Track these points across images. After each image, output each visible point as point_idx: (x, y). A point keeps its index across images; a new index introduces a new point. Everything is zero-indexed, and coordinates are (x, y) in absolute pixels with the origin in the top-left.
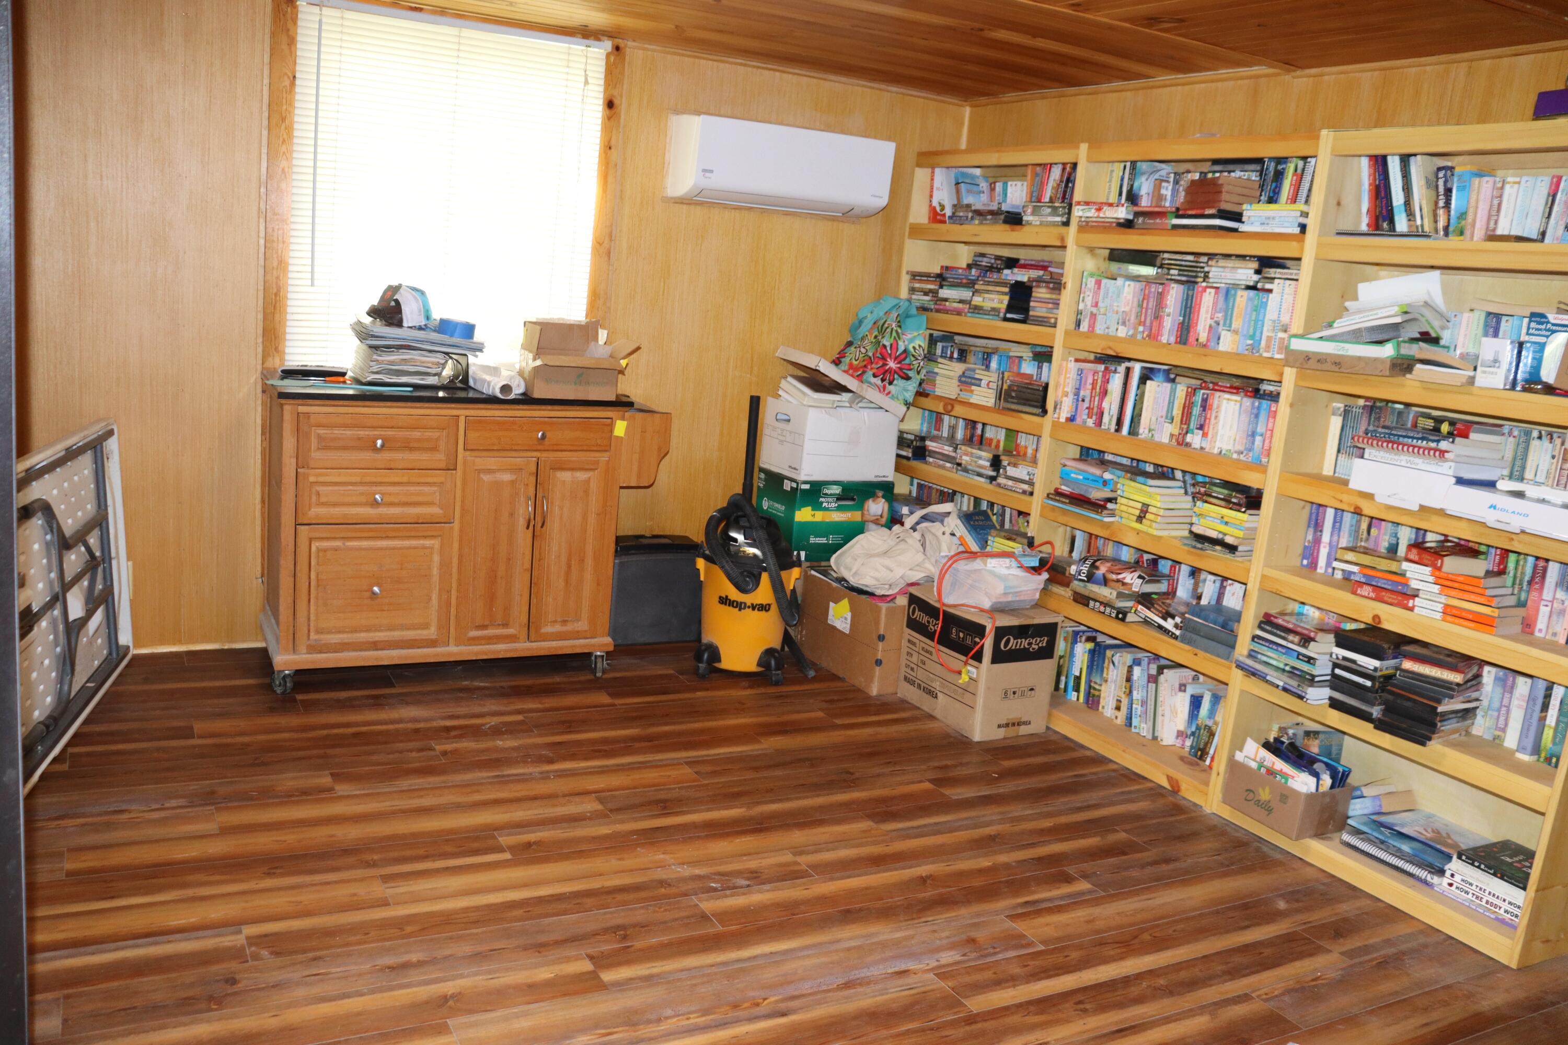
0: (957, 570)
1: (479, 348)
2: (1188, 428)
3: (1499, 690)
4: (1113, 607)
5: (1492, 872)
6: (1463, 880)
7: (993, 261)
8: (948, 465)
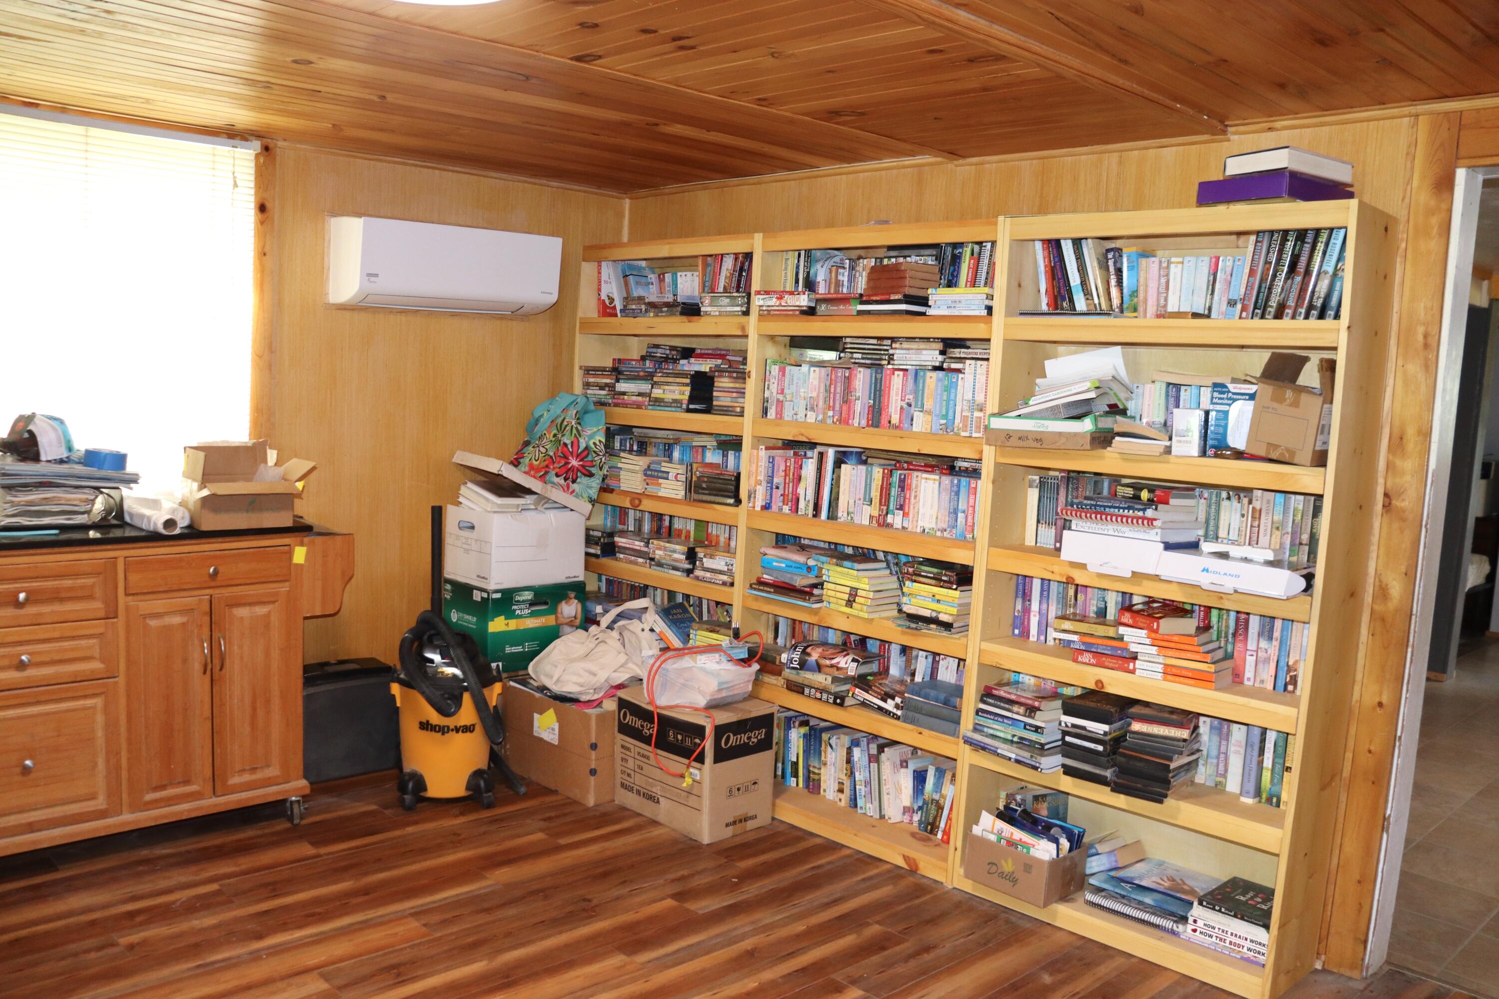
0: (667, 670)
1: (132, 480)
2: (888, 509)
3: (1216, 739)
4: (829, 693)
5: (1232, 914)
6: (1205, 925)
7: (668, 352)
8: (640, 560)
